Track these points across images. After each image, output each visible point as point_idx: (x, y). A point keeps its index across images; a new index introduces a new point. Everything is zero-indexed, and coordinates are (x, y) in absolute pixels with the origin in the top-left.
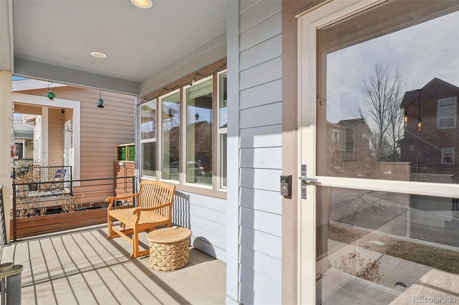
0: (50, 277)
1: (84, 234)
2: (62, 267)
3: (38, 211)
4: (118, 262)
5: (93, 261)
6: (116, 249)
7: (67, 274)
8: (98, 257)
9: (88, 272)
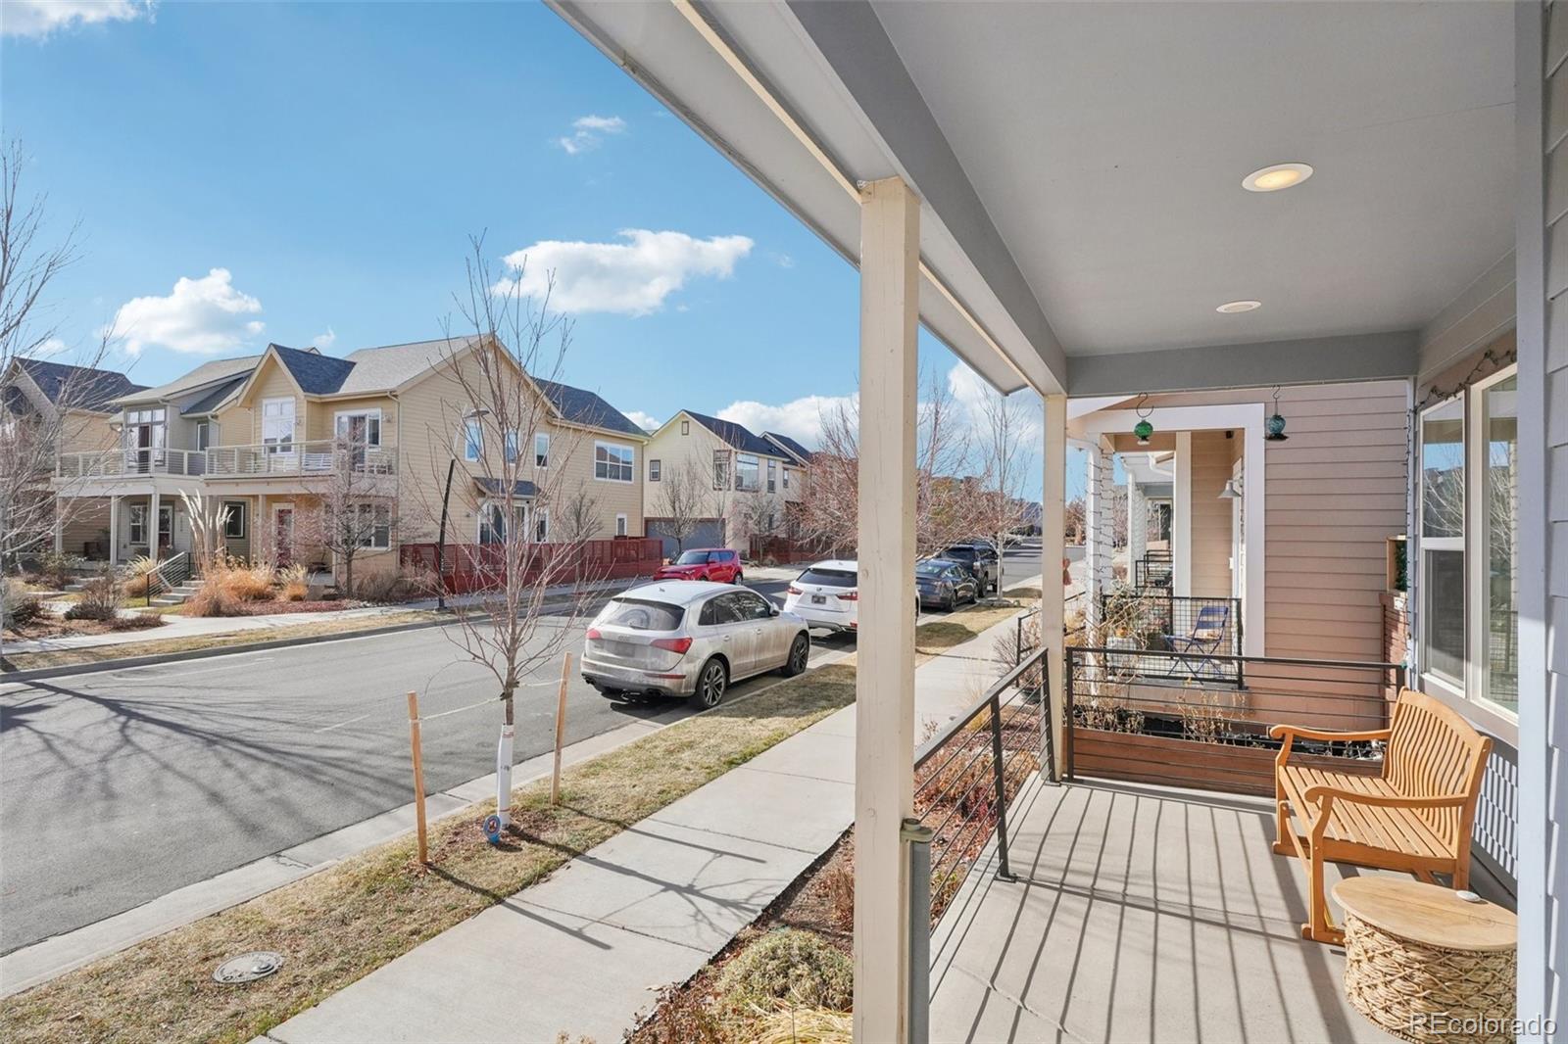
0: (1093, 889)
1: (1220, 813)
2: (1127, 878)
3: (1123, 716)
4: (1261, 930)
5: (1199, 896)
6: (1277, 891)
7: (1128, 900)
8: (1218, 892)
9: (1173, 918)
